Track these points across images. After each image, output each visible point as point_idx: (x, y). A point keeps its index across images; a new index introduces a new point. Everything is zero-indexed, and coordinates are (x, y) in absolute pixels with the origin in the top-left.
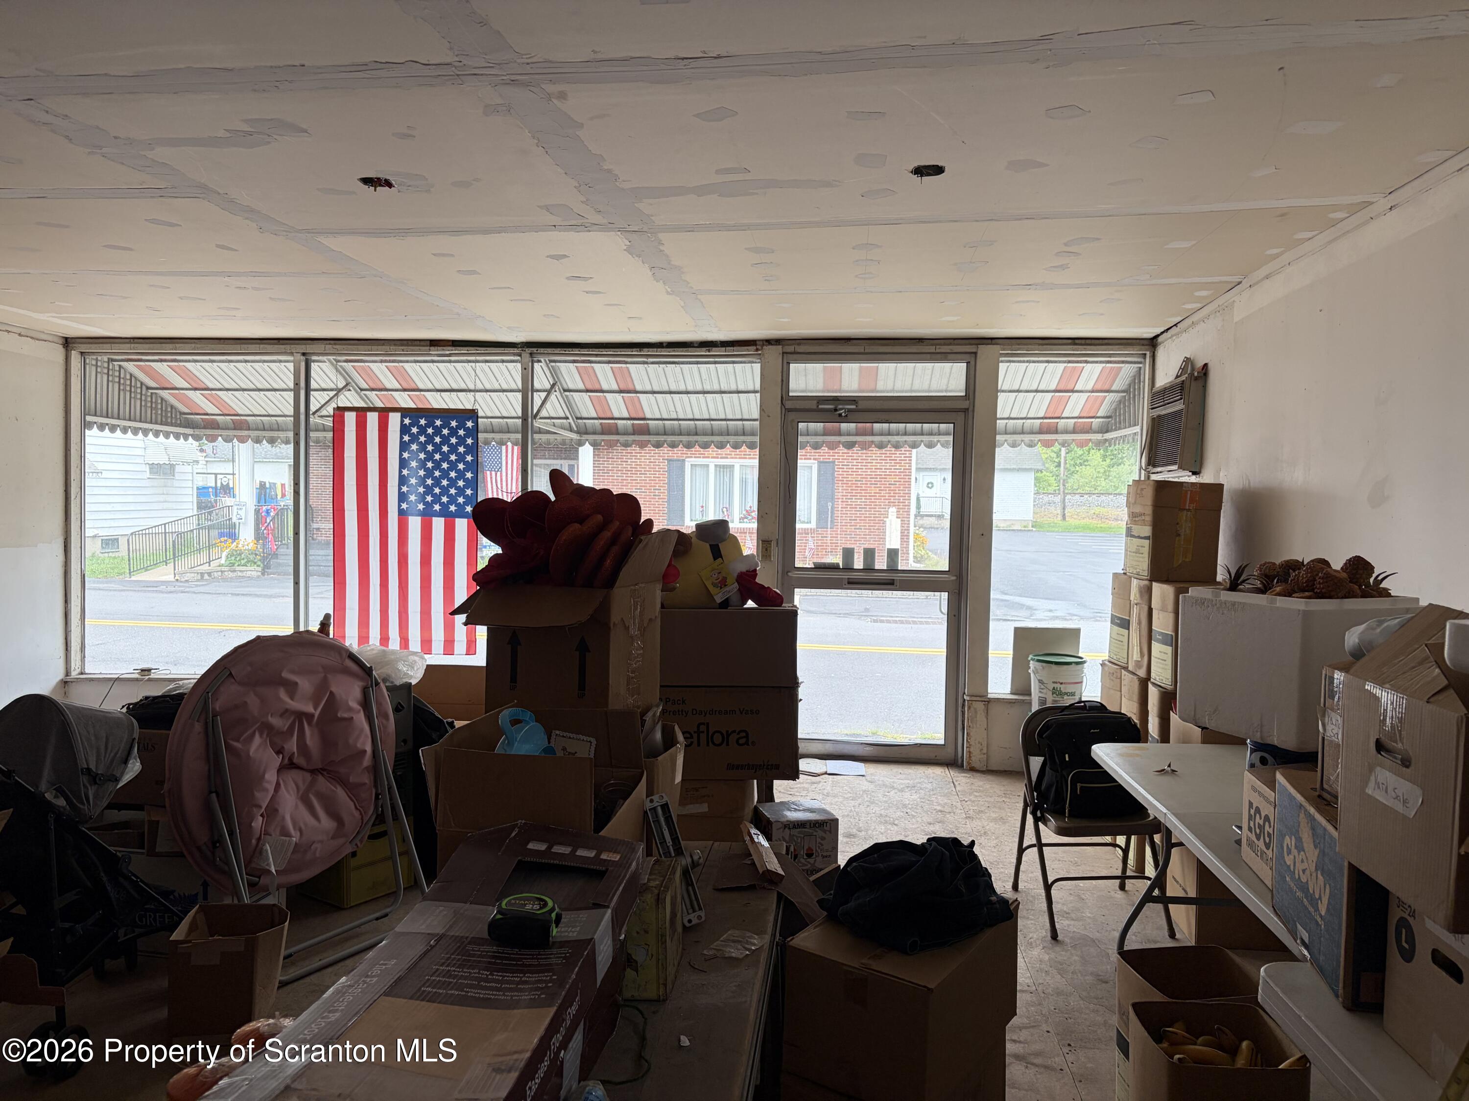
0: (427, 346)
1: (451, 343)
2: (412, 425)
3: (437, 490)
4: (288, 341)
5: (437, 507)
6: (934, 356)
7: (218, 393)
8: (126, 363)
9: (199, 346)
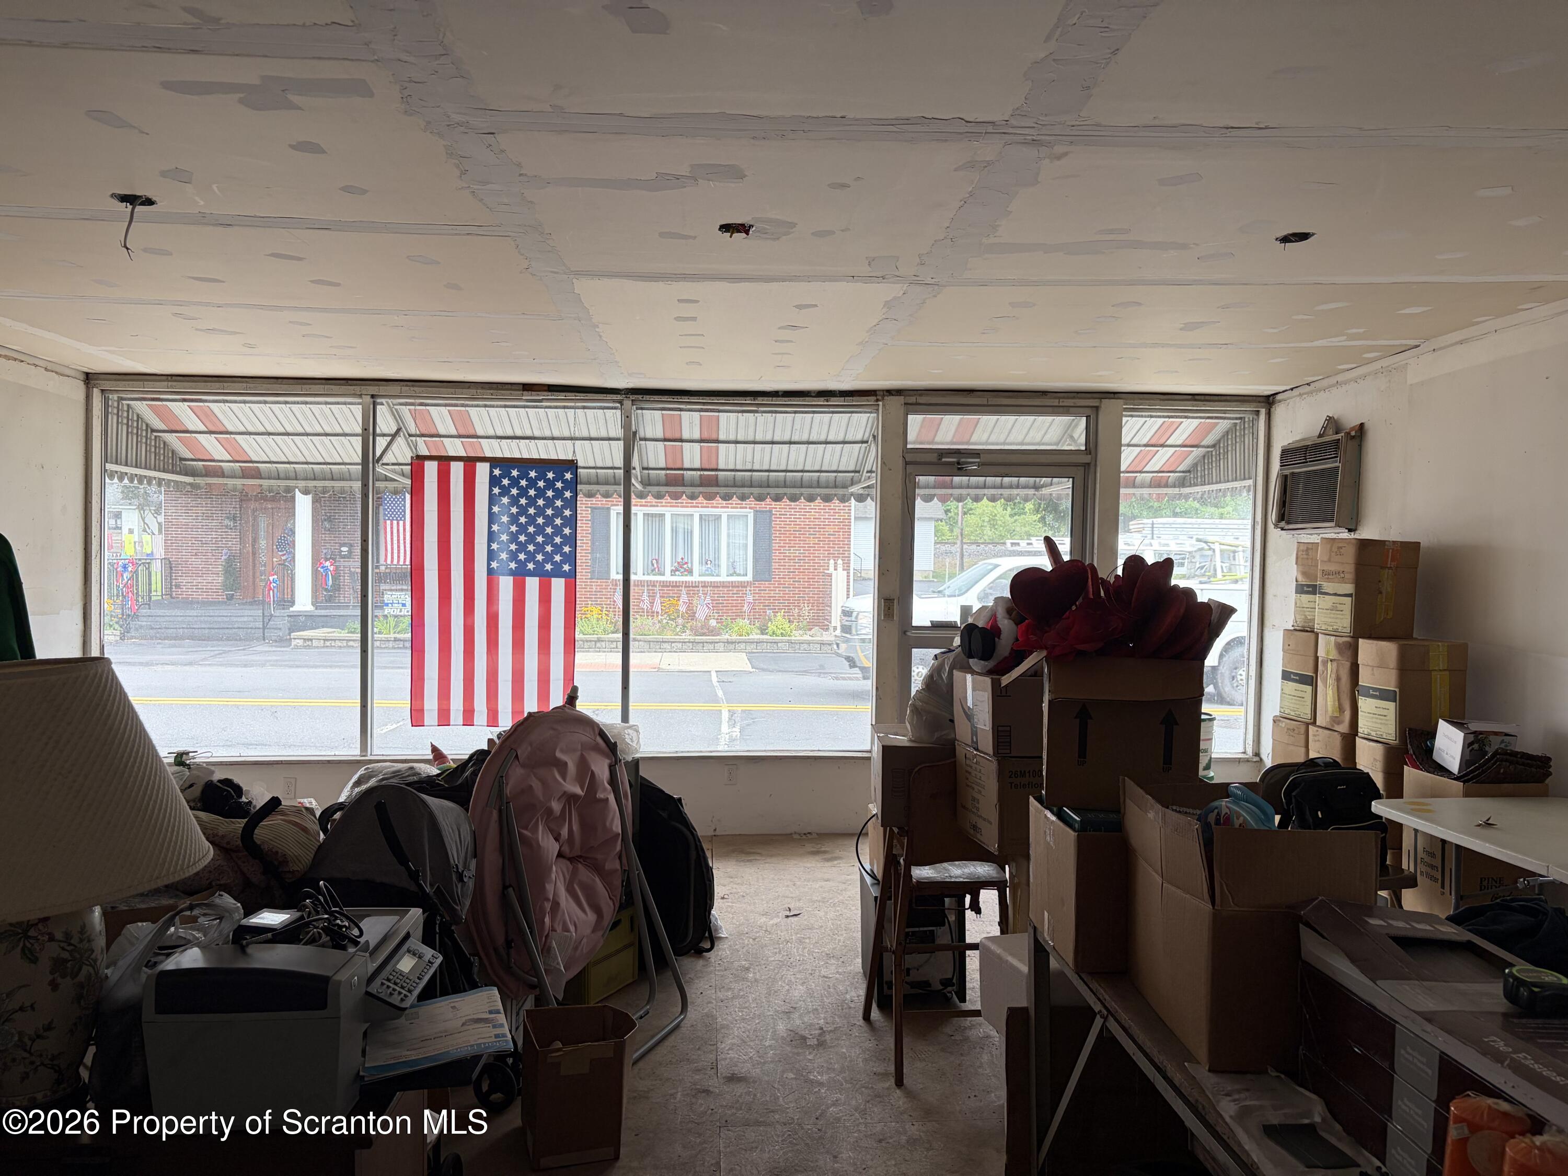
0: (519, 390)
1: (546, 388)
2: (502, 476)
3: (531, 548)
4: (358, 382)
5: (531, 566)
6: (1056, 409)
7: (237, 437)
8: (139, 402)
9: (252, 385)
